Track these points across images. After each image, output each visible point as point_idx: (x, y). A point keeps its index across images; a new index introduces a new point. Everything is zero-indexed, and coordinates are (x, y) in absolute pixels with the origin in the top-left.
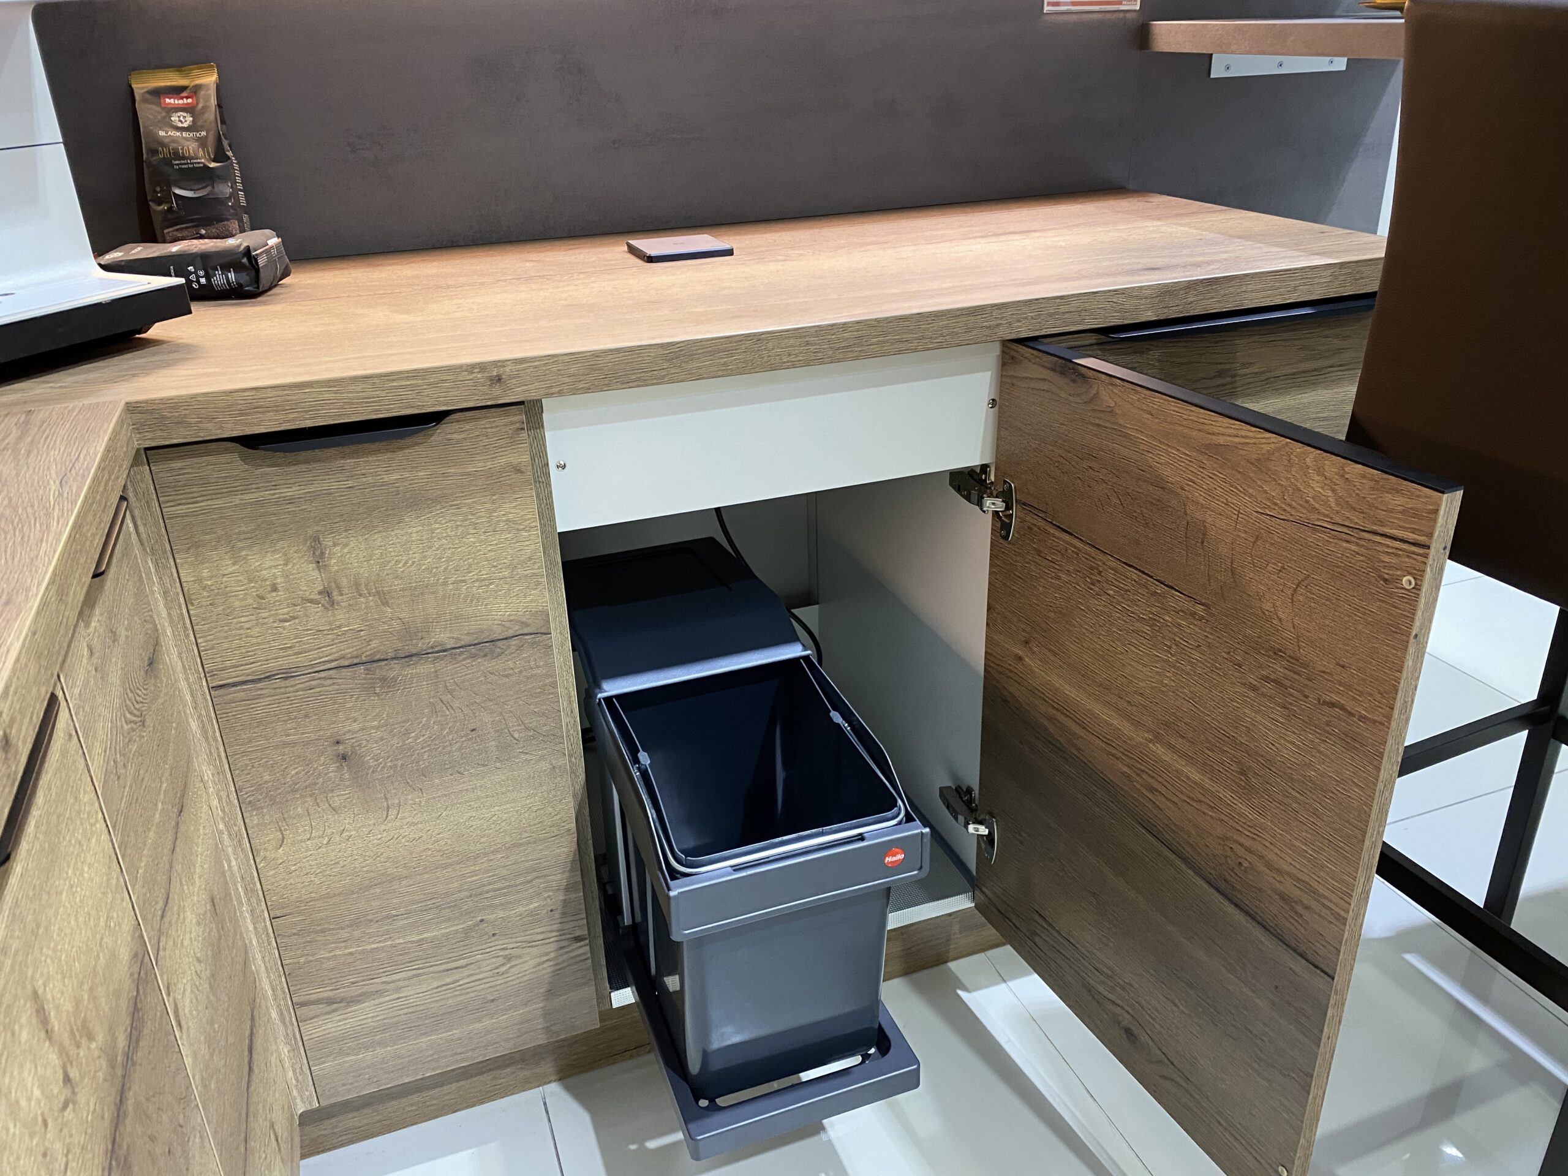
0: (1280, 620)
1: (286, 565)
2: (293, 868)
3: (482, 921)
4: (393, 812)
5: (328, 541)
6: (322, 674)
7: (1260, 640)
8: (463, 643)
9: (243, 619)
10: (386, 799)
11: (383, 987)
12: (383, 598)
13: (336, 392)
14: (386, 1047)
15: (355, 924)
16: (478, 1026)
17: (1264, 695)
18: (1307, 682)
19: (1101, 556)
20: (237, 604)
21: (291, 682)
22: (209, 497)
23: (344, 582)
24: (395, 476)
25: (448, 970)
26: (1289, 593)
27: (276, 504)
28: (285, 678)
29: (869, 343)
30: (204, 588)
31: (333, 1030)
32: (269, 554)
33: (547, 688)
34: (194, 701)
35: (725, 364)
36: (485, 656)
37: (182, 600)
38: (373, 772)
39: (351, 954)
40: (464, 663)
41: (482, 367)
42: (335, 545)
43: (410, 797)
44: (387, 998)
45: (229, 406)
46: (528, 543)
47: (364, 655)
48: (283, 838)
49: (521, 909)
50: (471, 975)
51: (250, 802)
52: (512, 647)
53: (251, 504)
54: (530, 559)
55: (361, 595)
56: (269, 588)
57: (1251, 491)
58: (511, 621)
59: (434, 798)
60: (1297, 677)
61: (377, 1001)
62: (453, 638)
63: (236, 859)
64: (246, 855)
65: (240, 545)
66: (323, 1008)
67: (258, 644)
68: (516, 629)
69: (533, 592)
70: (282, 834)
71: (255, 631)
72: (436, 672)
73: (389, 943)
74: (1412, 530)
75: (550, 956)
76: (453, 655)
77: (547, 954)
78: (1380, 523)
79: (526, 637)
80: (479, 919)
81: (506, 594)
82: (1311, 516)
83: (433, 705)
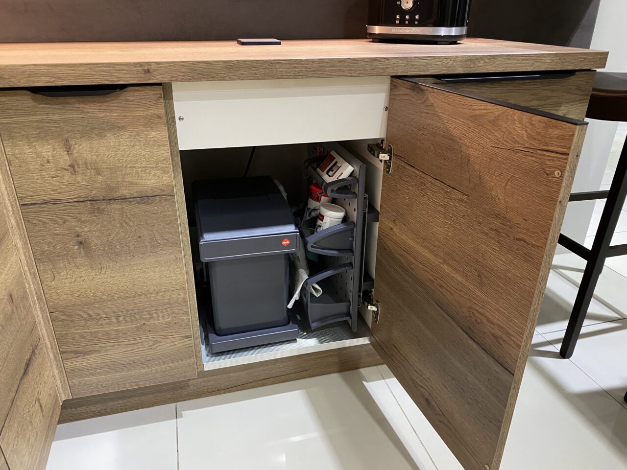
0: (499, 199)
1: (54, 151)
2: (59, 291)
3: (144, 324)
4: (104, 271)
5: (72, 142)
6: (71, 204)
7: (490, 210)
8: (134, 196)
9: (34, 175)
10: (100, 264)
11: (100, 349)
12: (98, 172)
13: (72, 70)
14: (102, 375)
15: (86, 320)
16: (143, 371)
17: (490, 237)
18: (510, 229)
19: (425, 176)
20: (31, 167)
21: (56, 206)
22: (18, 116)
23: (80, 162)
24: (102, 115)
25: (128, 344)
26: (504, 185)
27: (48, 122)
28: (54, 204)
29: (325, 70)
30: (17, 158)
31: (78, 365)
32: (46, 146)
33: (173, 221)
34: (13, 210)
35: (255, 73)
36: (144, 203)
37: (7, 163)
38: (94, 251)
39: (86, 332)
40: (135, 205)
41: (141, 64)
42: (76, 144)
43: (111, 265)
44: (102, 354)
45: (24, 72)
46: (163, 152)
47: (89, 197)
48: (54, 277)
49: (162, 321)
50: (139, 348)
51: (39, 259)
52: (157, 201)
53: (37, 121)
54: (165, 160)
55: (88, 169)
56: (46, 161)
57: (489, 136)
58: (156, 188)
59: (122, 266)
60: (505, 227)
61: (97, 355)
62: (130, 193)
63: (34, 284)
64: (38, 283)
65: (33, 140)
66: (72, 355)
67: (42, 187)
68: (158, 192)
69: (166, 175)
70: (54, 275)
71: (40, 181)
72: (122, 208)
73: (102, 329)
74: (561, 147)
75: (175, 343)
76: (130, 201)
77: (174, 342)
78: (547, 144)
79: (163, 196)
80: (143, 323)
81: (154, 175)
82: (515, 145)
83: (121, 224)
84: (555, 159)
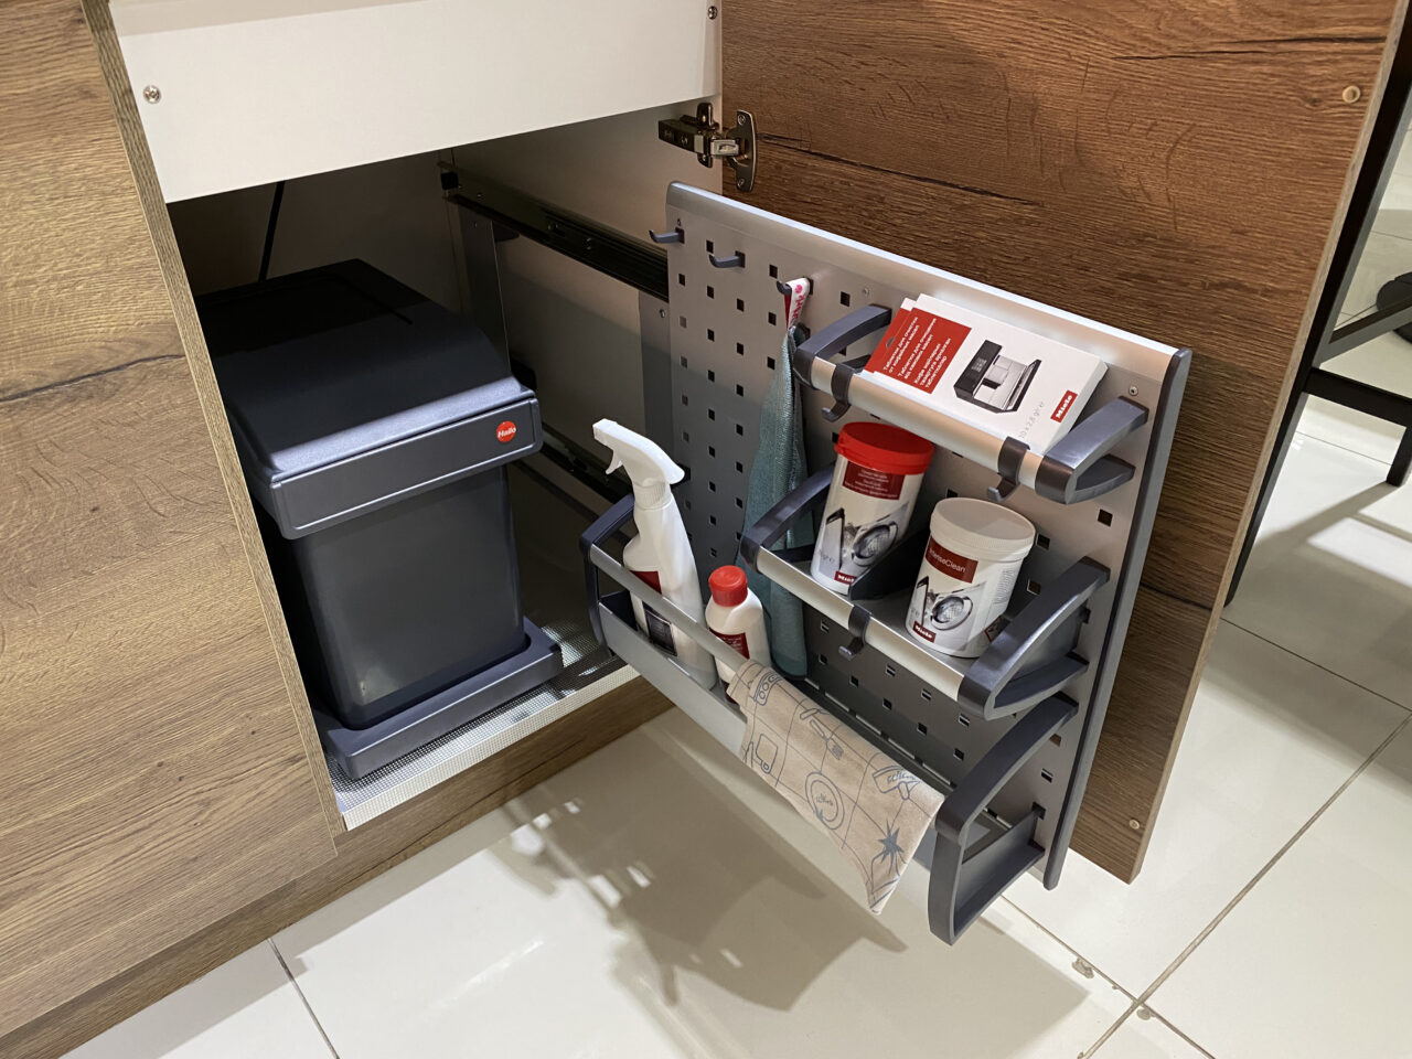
0: (1148, 195)
3: (160, 765)
7: (1117, 229)
8: (51, 380)
11: (34, 880)
14: (57, 952)
16: (180, 894)
17: (1122, 298)
18: (1187, 266)
19: (882, 178)
25: (125, 837)
26: (1163, 156)
33: (193, 436)
36: (90, 397)
40: (60, 410)
43: (17, 619)
44: (45, 893)
46: (123, 215)
49: (213, 739)
50: (158, 836)
52: (129, 381)
54: (132, 240)
57: (1106, 31)
58: (120, 340)
59: (55, 614)
60: (1172, 263)
61: (31, 900)
62: (32, 374)
68: (131, 352)
69: (146, 293)
72: (17, 428)
73: (30, 822)
74: (1361, 22)
75: (261, 789)
76: (37, 399)
77: (257, 787)
78: (1312, 23)
79: (148, 364)
80: (156, 763)
81: (106, 298)
82: (1198, 41)
83: (21, 479)
84: (1339, 57)
